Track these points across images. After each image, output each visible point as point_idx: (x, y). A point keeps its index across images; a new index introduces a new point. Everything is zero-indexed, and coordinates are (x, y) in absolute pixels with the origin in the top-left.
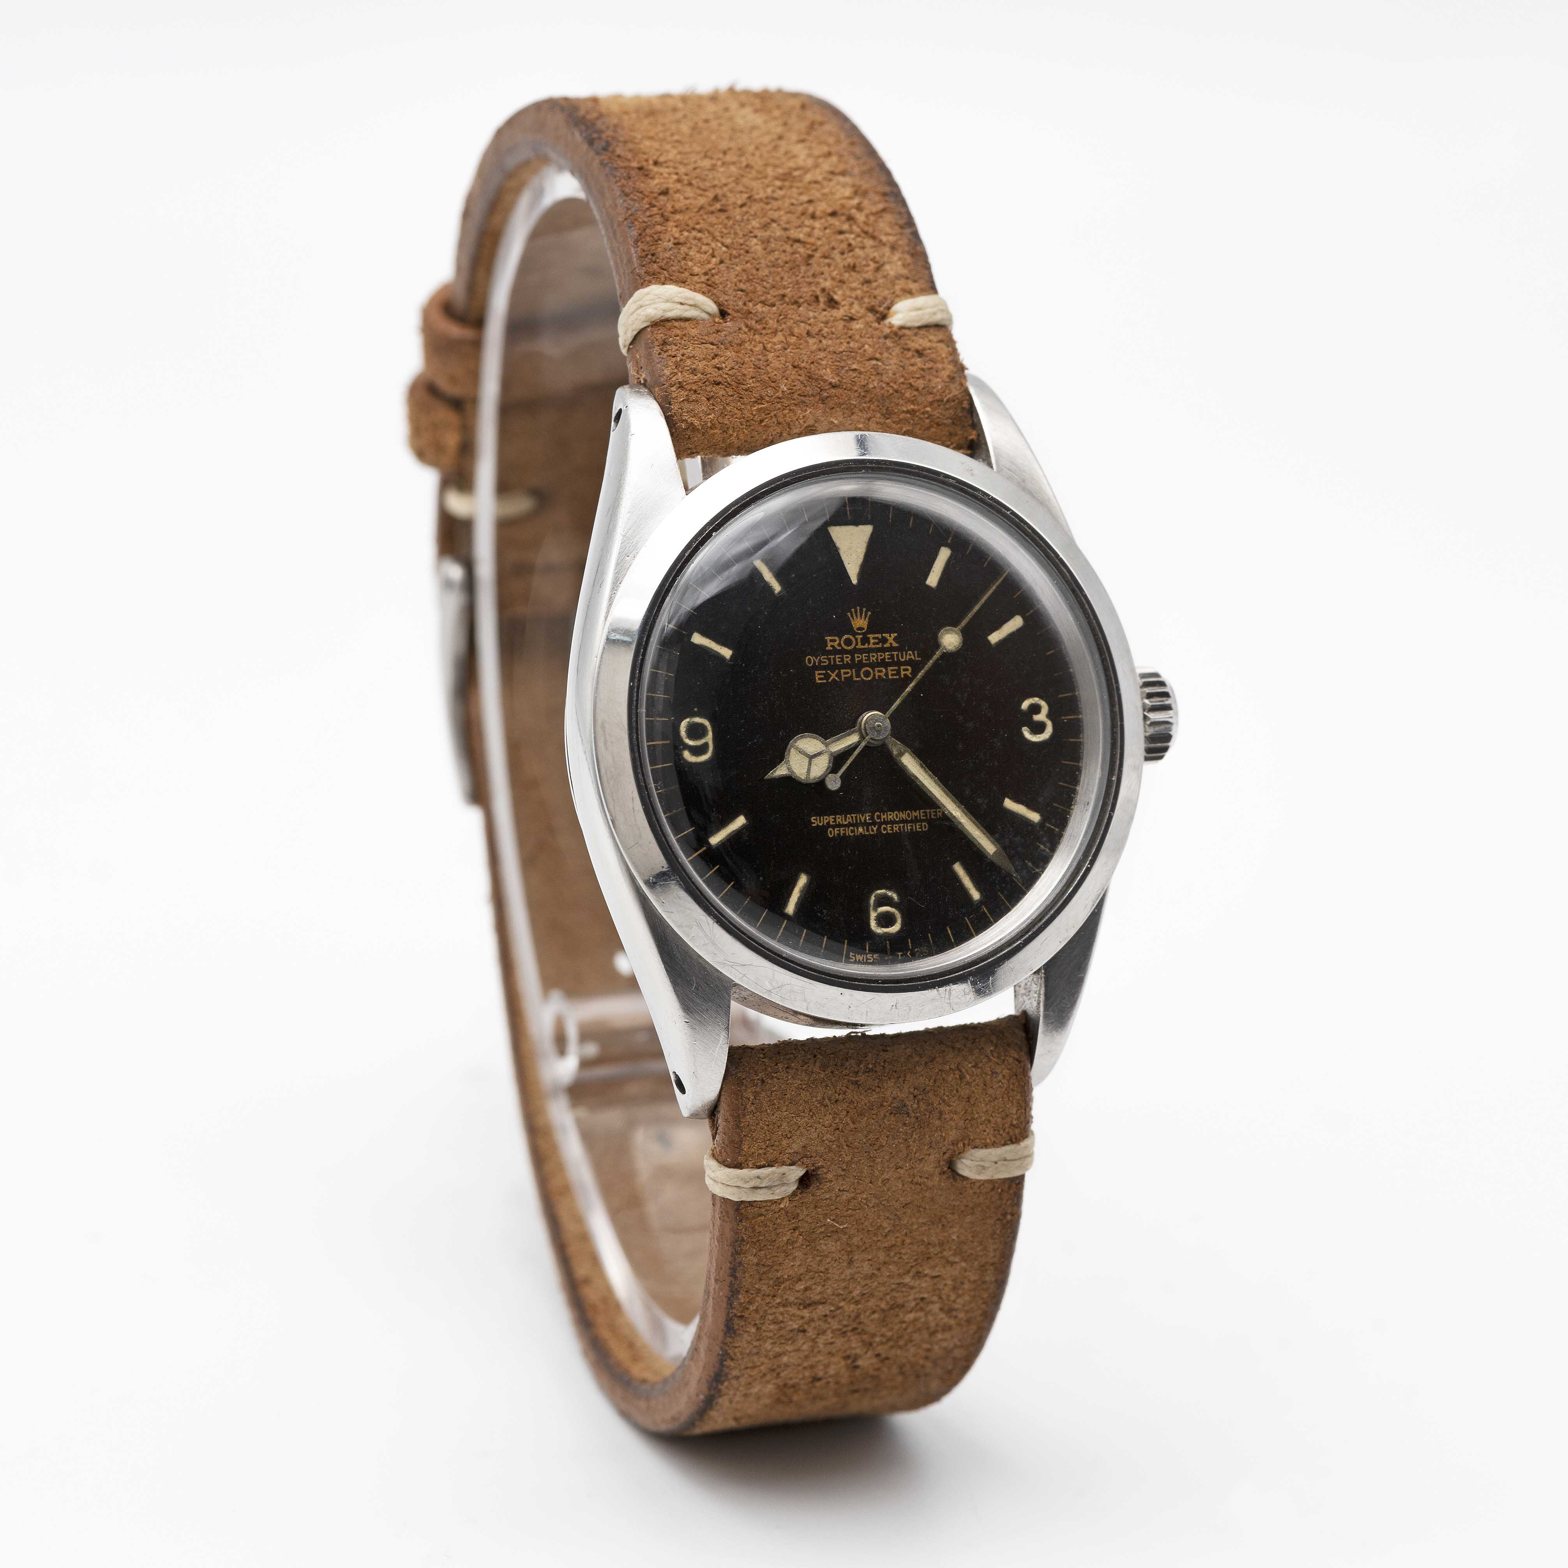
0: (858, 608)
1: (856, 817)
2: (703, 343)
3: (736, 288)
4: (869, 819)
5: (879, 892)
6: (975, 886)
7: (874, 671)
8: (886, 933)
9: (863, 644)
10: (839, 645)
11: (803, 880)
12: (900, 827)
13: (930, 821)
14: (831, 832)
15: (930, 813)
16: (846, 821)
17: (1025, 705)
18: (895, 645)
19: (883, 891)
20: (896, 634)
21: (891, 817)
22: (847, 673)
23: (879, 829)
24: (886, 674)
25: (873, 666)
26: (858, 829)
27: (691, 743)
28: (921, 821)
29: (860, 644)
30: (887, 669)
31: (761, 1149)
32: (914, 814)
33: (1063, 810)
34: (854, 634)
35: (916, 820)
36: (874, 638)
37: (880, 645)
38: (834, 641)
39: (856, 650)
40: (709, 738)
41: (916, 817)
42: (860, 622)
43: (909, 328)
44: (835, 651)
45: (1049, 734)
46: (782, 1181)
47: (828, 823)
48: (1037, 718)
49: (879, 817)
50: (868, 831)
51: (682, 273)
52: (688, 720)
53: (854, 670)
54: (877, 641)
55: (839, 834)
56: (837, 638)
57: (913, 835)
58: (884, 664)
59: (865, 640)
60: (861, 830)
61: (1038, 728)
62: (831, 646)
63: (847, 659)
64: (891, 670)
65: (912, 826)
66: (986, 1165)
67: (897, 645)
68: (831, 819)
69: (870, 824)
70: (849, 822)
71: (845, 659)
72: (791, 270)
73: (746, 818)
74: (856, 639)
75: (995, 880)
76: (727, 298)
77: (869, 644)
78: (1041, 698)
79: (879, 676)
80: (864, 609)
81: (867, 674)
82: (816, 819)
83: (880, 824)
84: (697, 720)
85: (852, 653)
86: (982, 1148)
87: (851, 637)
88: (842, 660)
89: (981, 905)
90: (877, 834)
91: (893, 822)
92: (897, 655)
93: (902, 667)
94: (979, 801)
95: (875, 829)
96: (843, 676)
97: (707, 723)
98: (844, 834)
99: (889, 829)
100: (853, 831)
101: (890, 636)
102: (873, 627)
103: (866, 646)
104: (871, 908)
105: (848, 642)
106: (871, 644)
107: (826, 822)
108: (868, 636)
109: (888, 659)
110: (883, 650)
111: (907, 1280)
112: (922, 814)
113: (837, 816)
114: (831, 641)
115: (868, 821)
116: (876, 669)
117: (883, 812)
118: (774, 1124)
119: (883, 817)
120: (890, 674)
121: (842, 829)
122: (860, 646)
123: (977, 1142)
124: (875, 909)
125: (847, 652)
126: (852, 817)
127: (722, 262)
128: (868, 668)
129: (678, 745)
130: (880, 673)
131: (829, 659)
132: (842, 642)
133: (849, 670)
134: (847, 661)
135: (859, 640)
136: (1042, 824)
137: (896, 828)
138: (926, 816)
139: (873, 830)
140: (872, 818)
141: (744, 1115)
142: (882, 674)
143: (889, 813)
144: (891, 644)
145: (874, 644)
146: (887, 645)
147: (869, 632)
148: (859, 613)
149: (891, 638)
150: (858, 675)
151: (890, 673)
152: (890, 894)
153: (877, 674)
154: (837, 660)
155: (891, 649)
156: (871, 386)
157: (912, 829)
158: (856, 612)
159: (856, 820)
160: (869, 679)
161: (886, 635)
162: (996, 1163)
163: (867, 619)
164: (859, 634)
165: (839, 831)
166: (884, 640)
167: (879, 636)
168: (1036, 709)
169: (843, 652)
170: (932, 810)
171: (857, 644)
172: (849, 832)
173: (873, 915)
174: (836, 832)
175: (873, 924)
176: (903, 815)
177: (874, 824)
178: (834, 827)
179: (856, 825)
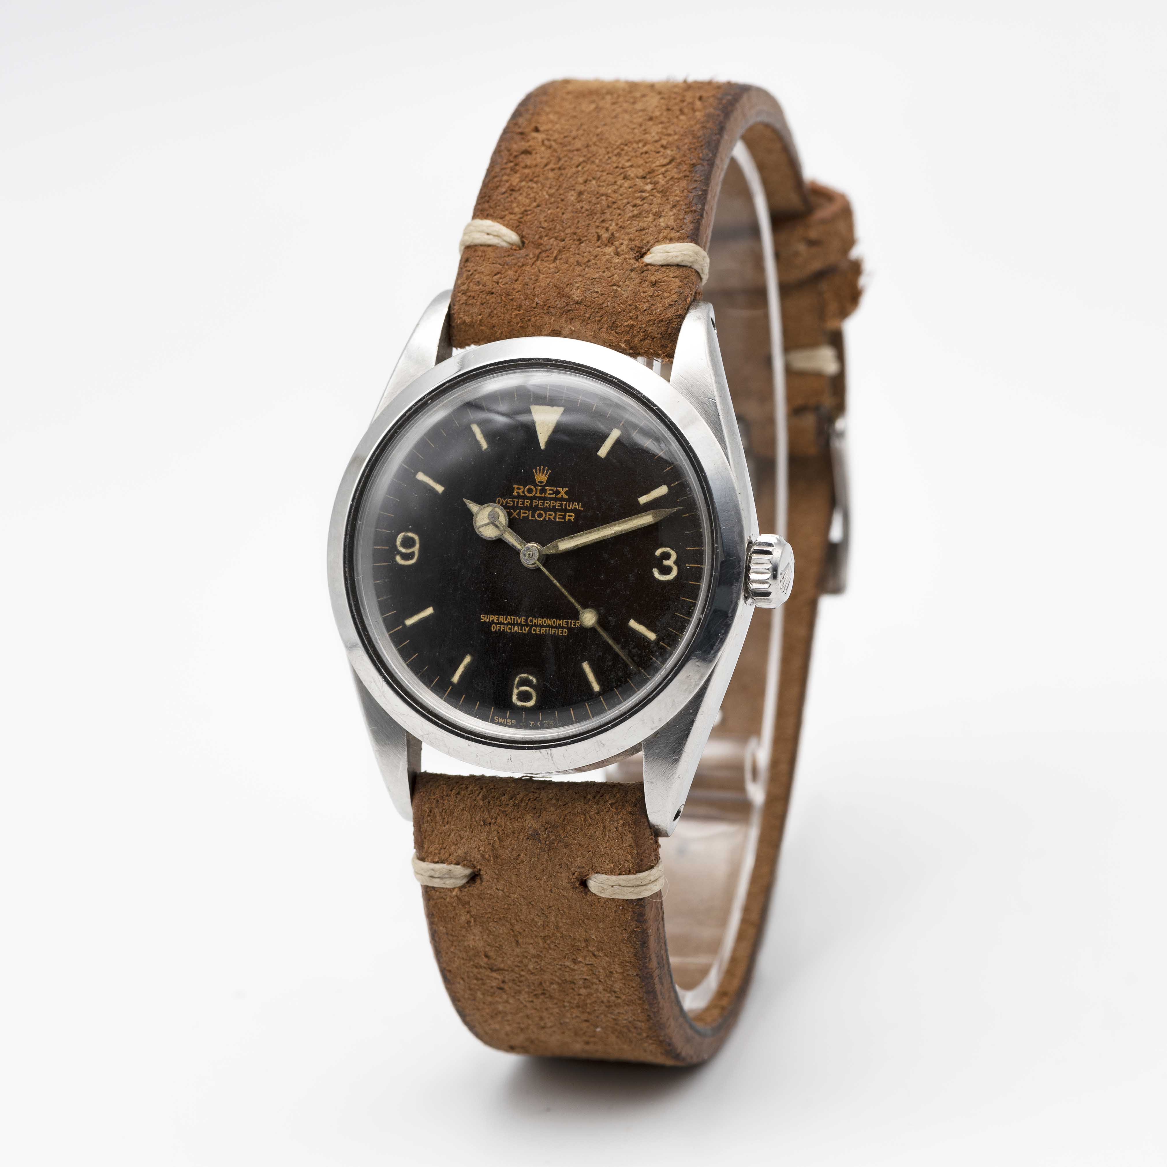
0: (542, 467)
1: (514, 619)
2: (493, 263)
3: (540, 226)
4: (524, 622)
5: (522, 675)
6: (597, 681)
7: (546, 514)
8: (523, 706)
9: (541, 493)
10: (523, 492)
11: (468, 659)
12: (546, 630)
13: (570, 629)
14: (494, 627)
15: (571, 622)
16: (506, 620)
17: (658, 552)
18: (565, 496)
19: (525, 675)
20: (567, 489)
21: (541, 622)
22: (525, 513)
23: (530, 630)
24: (555, 518)
25: (546, 510)
26: (514, 627)
27: (403, 550)
28: (563, 628)
29: (538, 493)
30: (556, 514)
31: (437, 849)
32: (559, 622)
33: (677, 634)
34: (536, 485)
35: (559, 627)
36: (550, 490)
37: (553, 496)
38: (520, 489)
39: (534, 498)
40: (416, 549)
41: (559, 624)
42: (541, 477)
43: (654, 265)
44: (519, 497)
45: (674, 576)
46: (450, 875)
47: (493, 620)
48: (666, 563)
49: (531, 621)
50: (521, 630)
51: (504, 211)
52: (403, 534)
53: (530, 512)
54: (552, 492)
55: (499, 630)
56: (522, 487)
57: (555, 637)
58: (554, 510)
59: (543, 491)
60: (516, 628)
61: (666, 570)
62: (517, 492)
63: (527, 503)
64: (559, 515)
65: (555, 631)
66: (605, 887)
67: (567, 497)
68: (495, 618)
69: (524, 625)
70: (509, 622)
71: (526, 503)
72: (588, 216)
73: (434, 609)
74: (536, 490)
75: (613, 678)
76: (529, 232)
77: (545, 494)
78: (672, 548)
79: (549, 518)
80: (546, 468)
81: (540, 515)
82: (485, 617)
83: (532, 626)
84: (410, 534)
85: (532, 499)
86: (602, 874)
87: (533, 487)
88: (523, 504)
89: (600, 695)
90: (528, 633)
91: (541, 626)
92: (566, 504)
93: (568, 514)
94: (610, 618)
95: (527, 629)
96: (522, 515)
97: (416, 538)
98: (504, 630)
99: (538, 630)
100: (510, 629)
101: (563, 490)
102: (551, 482)
103: (543, 495)
104: (515, 686)
105: (530, 491)
106: (547, 494)
107: (491, 619)
108: (546, 488)
109: (558, 506)
110: (556, 499)
111: (567, 963)
112: (564, 623)
113: (500, 616)
114: (517, 488)
115: (522, 623)
116: (548, 513)
117: (535, 617)
118: (445, 833)
119: (534, 621)
120: (557, 518)
121: (502, 626)
122: (538, 495)
123: (598, 869)
124: (518, 687)
125: (528, 498)
126: (511, 619)
127: (538, 206)
128: (541, 512)
129: (394, 550)
130: (550, 516)
131: (514, 502)
132: (525, 490)
133: (527, 511)
134: (527, 505)
135: (538, 491)
136: (657, 642)
137: (543, 631)
138: (567, 624)
139: (525, 630)
140: (526, 621)
141: (423, 823)
142: (552, 517)
143: (539, 619)
144: (562, 496)
145: (549, 494)
146: (559, 496)
147: (546, 485)
148: (542, 471)
149: (563, 492)
150: (533, 516)
151: (558, 516)
152: (531, 678)
153: (548, 516)
154: (520, 503)
155: (562, 499)
156: (605, 305)
157: (555, 633)
158: (540, 470)
159: (514, 621)
160: (541, 519)
161: (560, 489)
162: (612, 886)
163: (547, 476)
164: (539, 486)
165: (500, 627)
166: (558, 492)
167: (554, 489)
168: (667, 556)
169: (525, 497)
170: (573, 621)
171: (536, 493)
172: (507, 629)
173: (516, 692)
174: (498, 628)
175: (514, 698)
176: (550, 622)
177: (527, 625)
178: (496, 624)
179: (513, 625)
